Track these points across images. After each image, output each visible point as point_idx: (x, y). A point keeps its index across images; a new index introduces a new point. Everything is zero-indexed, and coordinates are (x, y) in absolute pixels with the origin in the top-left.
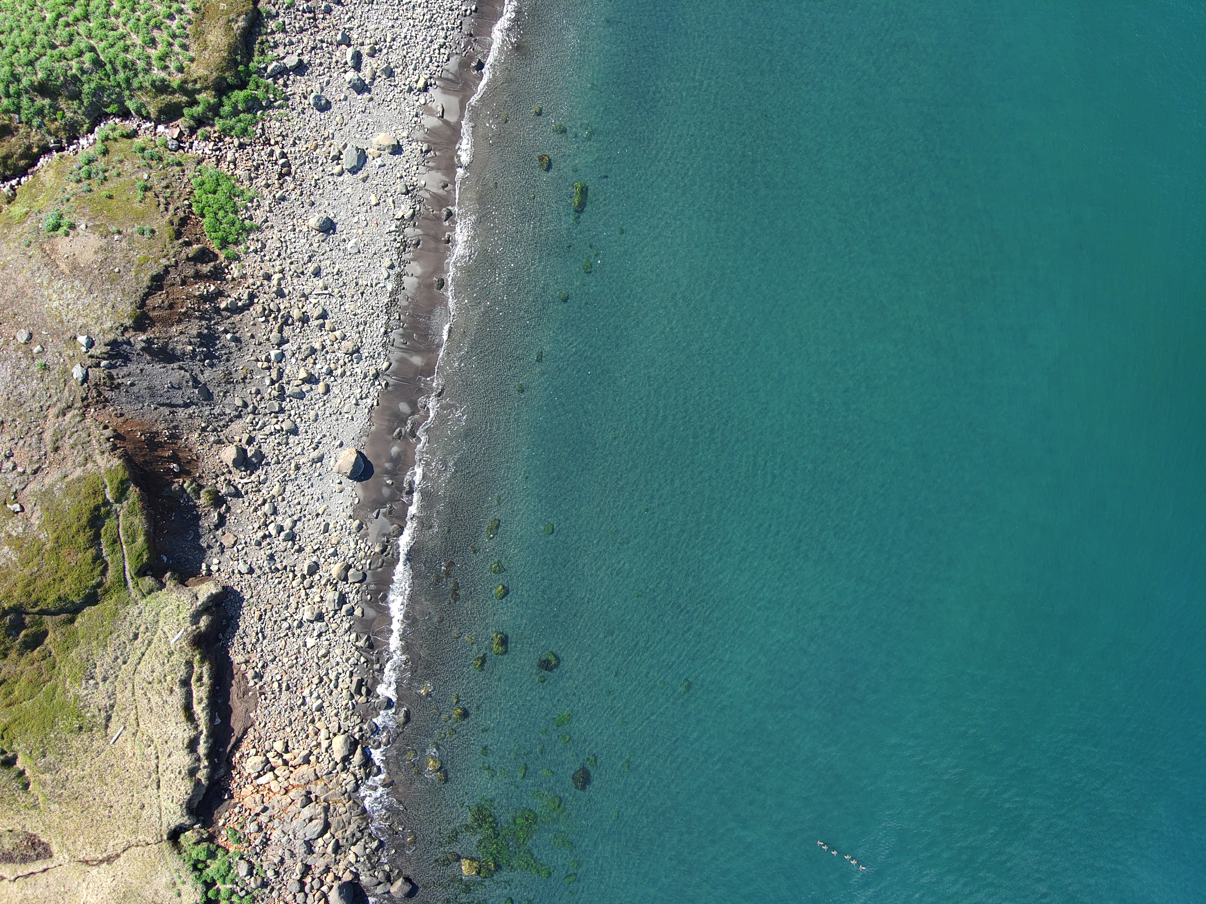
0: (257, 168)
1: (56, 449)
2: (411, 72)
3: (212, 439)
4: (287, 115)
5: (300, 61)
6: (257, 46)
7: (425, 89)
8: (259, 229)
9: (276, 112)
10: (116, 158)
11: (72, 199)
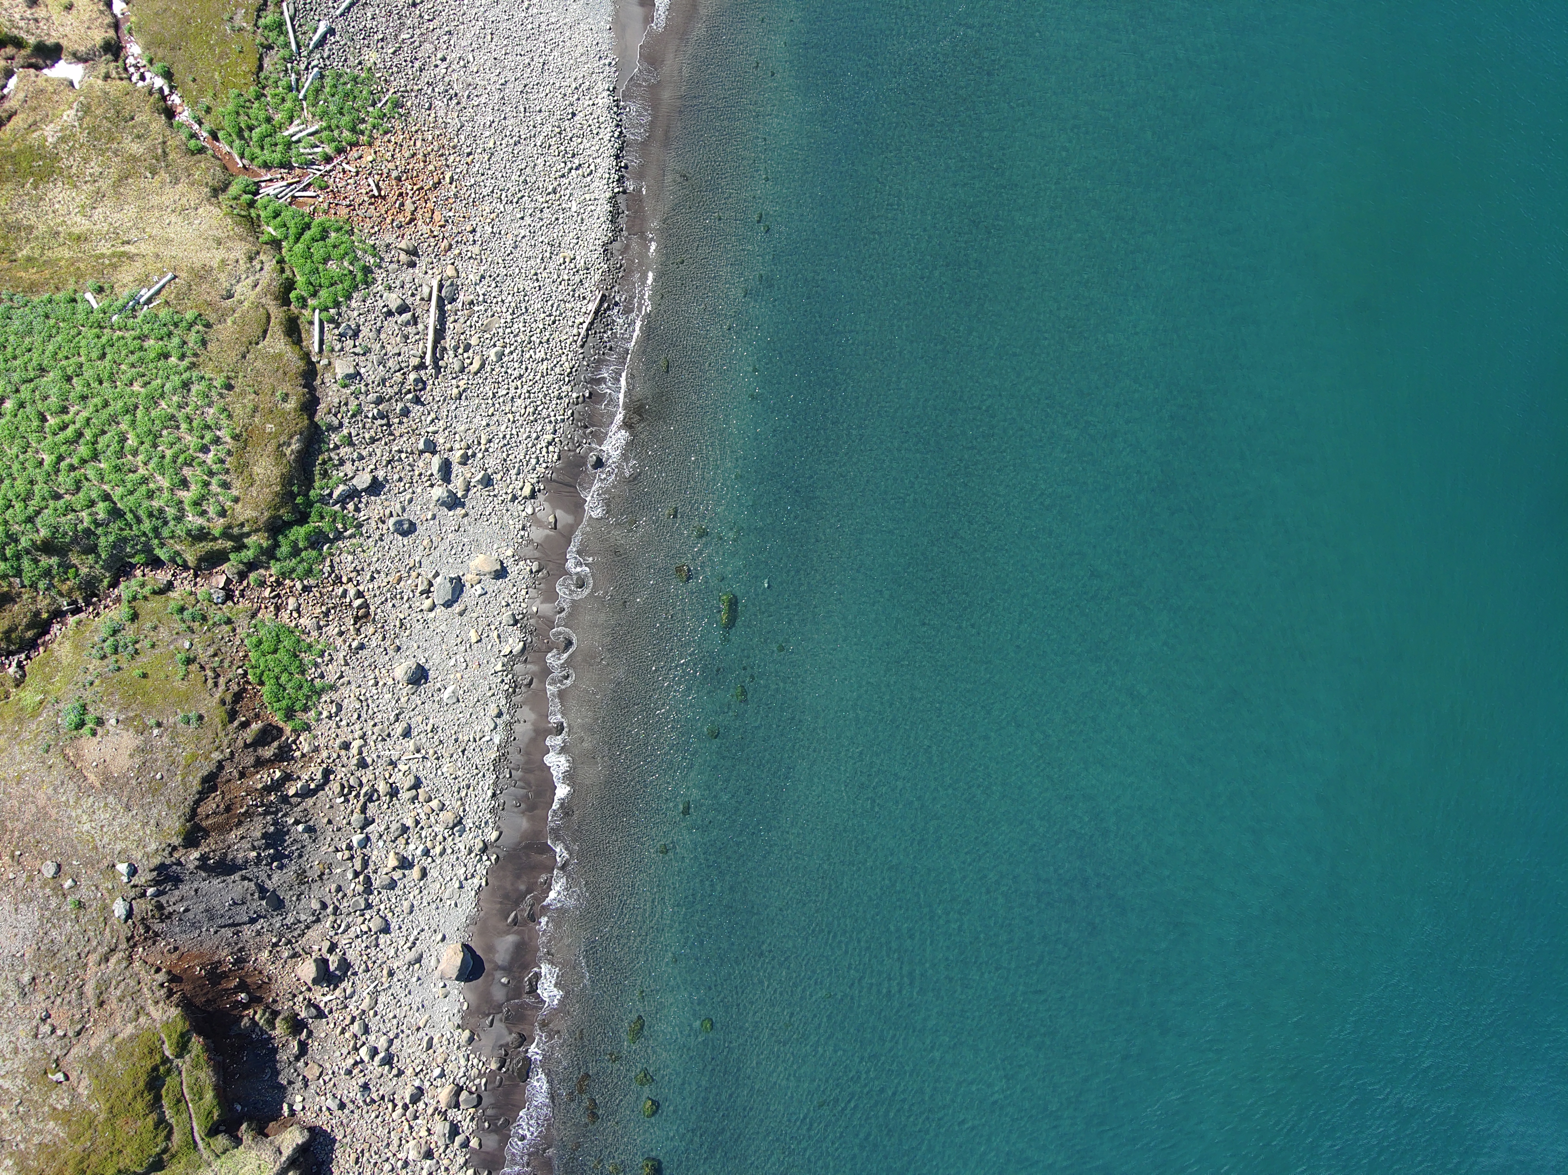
0: (326, 614)
1: (101, 1004)
2: (514, 478)
3: (286, 954)
4: (361, 545)
5: (375, 479)
6: (318, 468)
7: (533, 495)
8: (333, 688)
9: (348, 543)
10: (149, 625)
11: (97, 682)
